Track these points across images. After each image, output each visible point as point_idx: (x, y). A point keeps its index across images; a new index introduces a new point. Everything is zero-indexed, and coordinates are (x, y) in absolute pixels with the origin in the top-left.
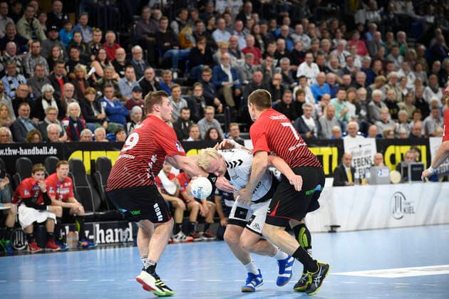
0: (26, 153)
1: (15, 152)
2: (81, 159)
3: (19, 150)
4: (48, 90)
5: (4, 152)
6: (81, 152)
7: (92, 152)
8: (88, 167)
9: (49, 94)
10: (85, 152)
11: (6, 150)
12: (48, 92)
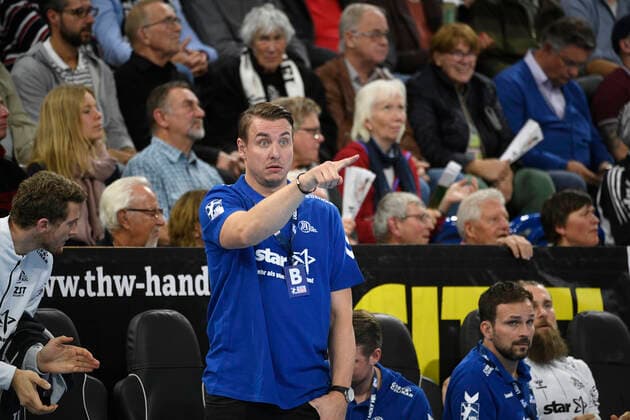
0: (170, 290)
1: (125, 286)
2: (403, 319)
3: (142, 278)
4: (270, 29)
5: (82, 285)
6: (400, 289)
7: (447, 291)
8: (427, 348)
9: (272, 45)
10: (416, 291)
11: (89, 278)
12: (266, 38)
